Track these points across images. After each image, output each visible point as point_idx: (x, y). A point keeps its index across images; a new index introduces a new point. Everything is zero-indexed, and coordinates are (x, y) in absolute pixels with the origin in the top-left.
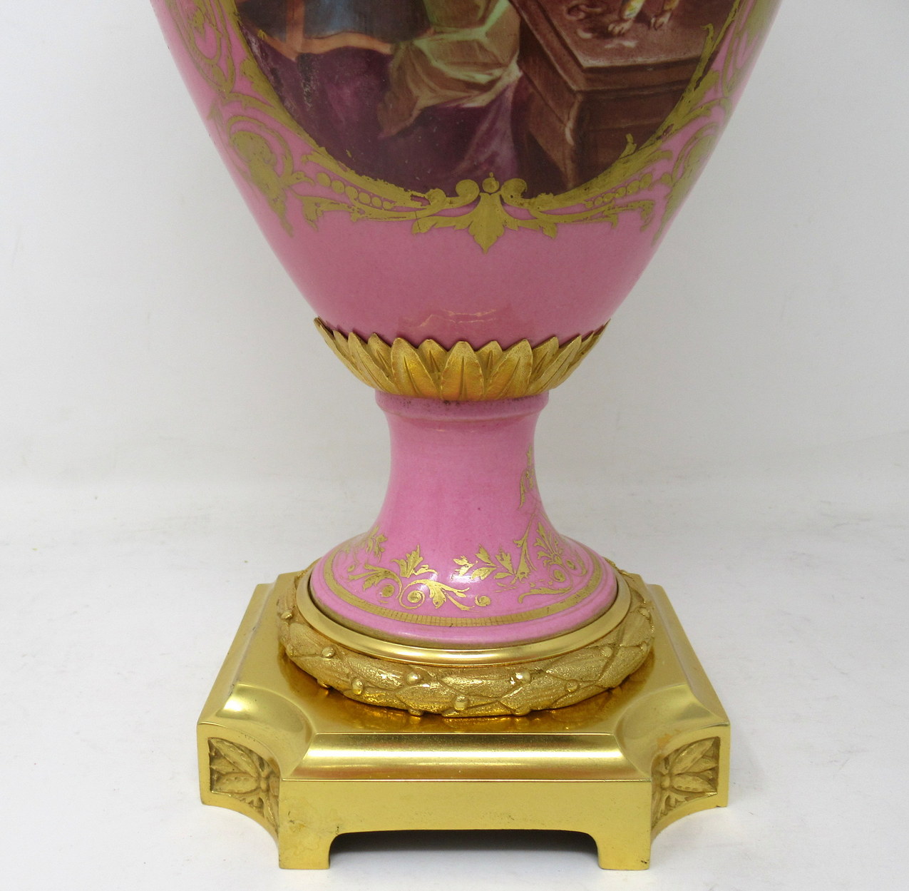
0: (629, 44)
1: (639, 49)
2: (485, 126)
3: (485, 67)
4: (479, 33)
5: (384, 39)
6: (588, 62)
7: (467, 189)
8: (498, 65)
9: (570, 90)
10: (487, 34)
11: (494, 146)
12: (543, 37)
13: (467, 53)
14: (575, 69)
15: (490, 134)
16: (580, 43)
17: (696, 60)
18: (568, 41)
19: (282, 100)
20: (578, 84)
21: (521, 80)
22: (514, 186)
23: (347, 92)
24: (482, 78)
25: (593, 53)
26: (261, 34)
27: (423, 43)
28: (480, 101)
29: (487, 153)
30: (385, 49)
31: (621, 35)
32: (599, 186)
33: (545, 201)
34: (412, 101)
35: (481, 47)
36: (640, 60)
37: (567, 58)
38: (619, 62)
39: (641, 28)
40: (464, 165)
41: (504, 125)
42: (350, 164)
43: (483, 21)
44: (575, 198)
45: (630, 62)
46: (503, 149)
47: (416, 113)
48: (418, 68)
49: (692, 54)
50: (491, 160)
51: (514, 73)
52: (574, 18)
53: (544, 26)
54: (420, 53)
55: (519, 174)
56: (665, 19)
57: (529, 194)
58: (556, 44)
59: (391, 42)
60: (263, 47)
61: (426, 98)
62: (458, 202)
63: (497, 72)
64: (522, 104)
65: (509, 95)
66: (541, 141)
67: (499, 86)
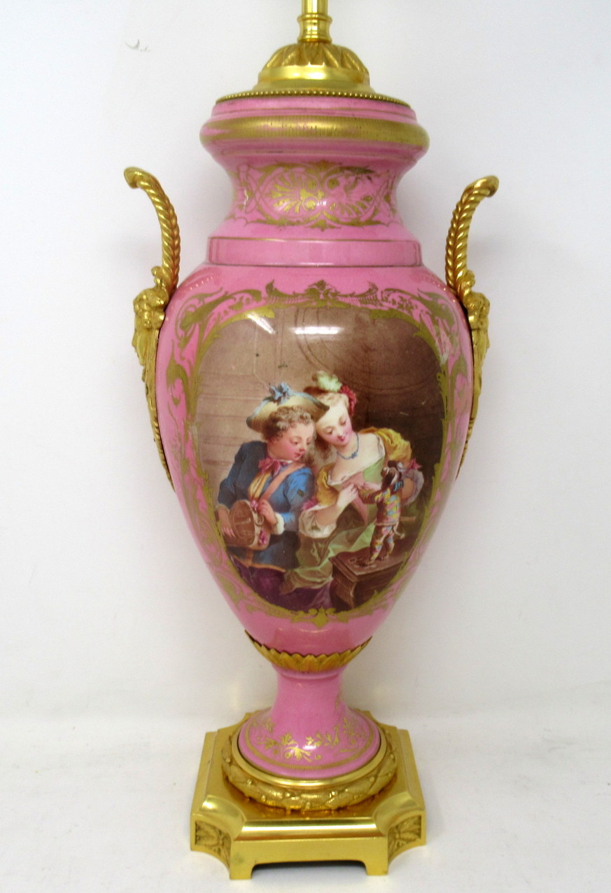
0: (373, 566)
1: (377, 567)
2: (319, 594)
3: (320, 577)
4: (318, 568)
5: (283, 567)
6: (358, 573)
7: (313, 611)
8: (324, 576)
9: (351, 582)
10: (321, 569)
11: (323, 599)
12: (342, 568)
13: (313, 574)
14: (353, 576)
15: (322, 596)
16: (355, 569)
17: (402, 562)
18: (350, 569)
19: (241, 576)
20: (354, 580)
21: (333, 581)
22: (330, 610)
23: (268, 581)
24: (319, 580)
25: (359, 570)
26: (235, 557)
27: (297, 570)
28: (318, 587)
29: (321, 601)
30: (283, 571)
31: (370, 565)
32: (364, 607)
33: (343, 614)
34: (292, 586)
35: (319, 572)
36: (378, 569)
37: (350, 573)
38: (370, 572)
39: (378, 562)
40: (312, 604)
41: (327, 593)
42: (267, 600)
43: (319, 565)
44: (355, 612)
45: (374, 571)
46: (327, 600)
47: (294, 589)
48: (295, 577)
49: (399, 562)
50: (322, 603)
51: (331, 579)
52: (352, 563)
53: (341, 565)
54: (296, 573)
55: (333, 606)
56: (387, 556)
57: (337, 611)
58: (346, 570)
59: (286, 569)
60: (235, 560)
61: (297, 585)
62: (308, 615)
63: (324, 579)
64: (333, 588)
65: (329, 585)
66: (341, 597)
67: (325, 583)
